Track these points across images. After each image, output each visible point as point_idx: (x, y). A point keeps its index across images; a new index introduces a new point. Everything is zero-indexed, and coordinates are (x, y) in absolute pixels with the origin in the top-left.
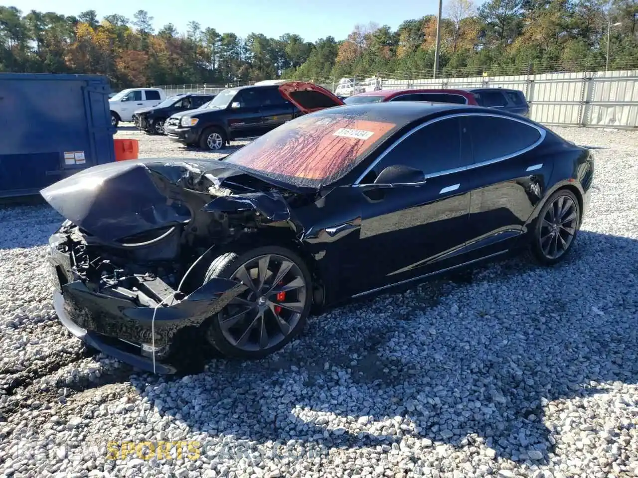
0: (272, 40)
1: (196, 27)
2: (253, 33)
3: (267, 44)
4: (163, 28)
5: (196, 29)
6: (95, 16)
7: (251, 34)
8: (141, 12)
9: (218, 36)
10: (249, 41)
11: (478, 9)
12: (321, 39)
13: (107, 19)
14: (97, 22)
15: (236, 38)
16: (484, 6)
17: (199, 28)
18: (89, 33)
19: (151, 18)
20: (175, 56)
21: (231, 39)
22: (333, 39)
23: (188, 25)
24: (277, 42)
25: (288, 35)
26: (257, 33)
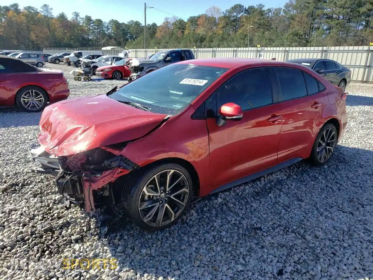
0: (123, 24)
1: (77, 15)
2: (112, 20)
3: (120, 26)
4: (58, 15)
5: (77, 16)
6: (18, 7)
7: (111, 20)
8: (45, 5)
9: (91, 20)
10: (110, 24)
11: (223, 13)
12: (149, 24)
13: (25, 8)
14: (19, 10)
15: (101, 22)
16: (226, 11)
17: (79, 16)
18: (15, 16)
19: (51, 9)
20: (65, 31)
21: (99, 22)
22: (156, 24)
23: (72, 14)
24: (126, 25)
25: (132, 21)
26: (115, 19)
